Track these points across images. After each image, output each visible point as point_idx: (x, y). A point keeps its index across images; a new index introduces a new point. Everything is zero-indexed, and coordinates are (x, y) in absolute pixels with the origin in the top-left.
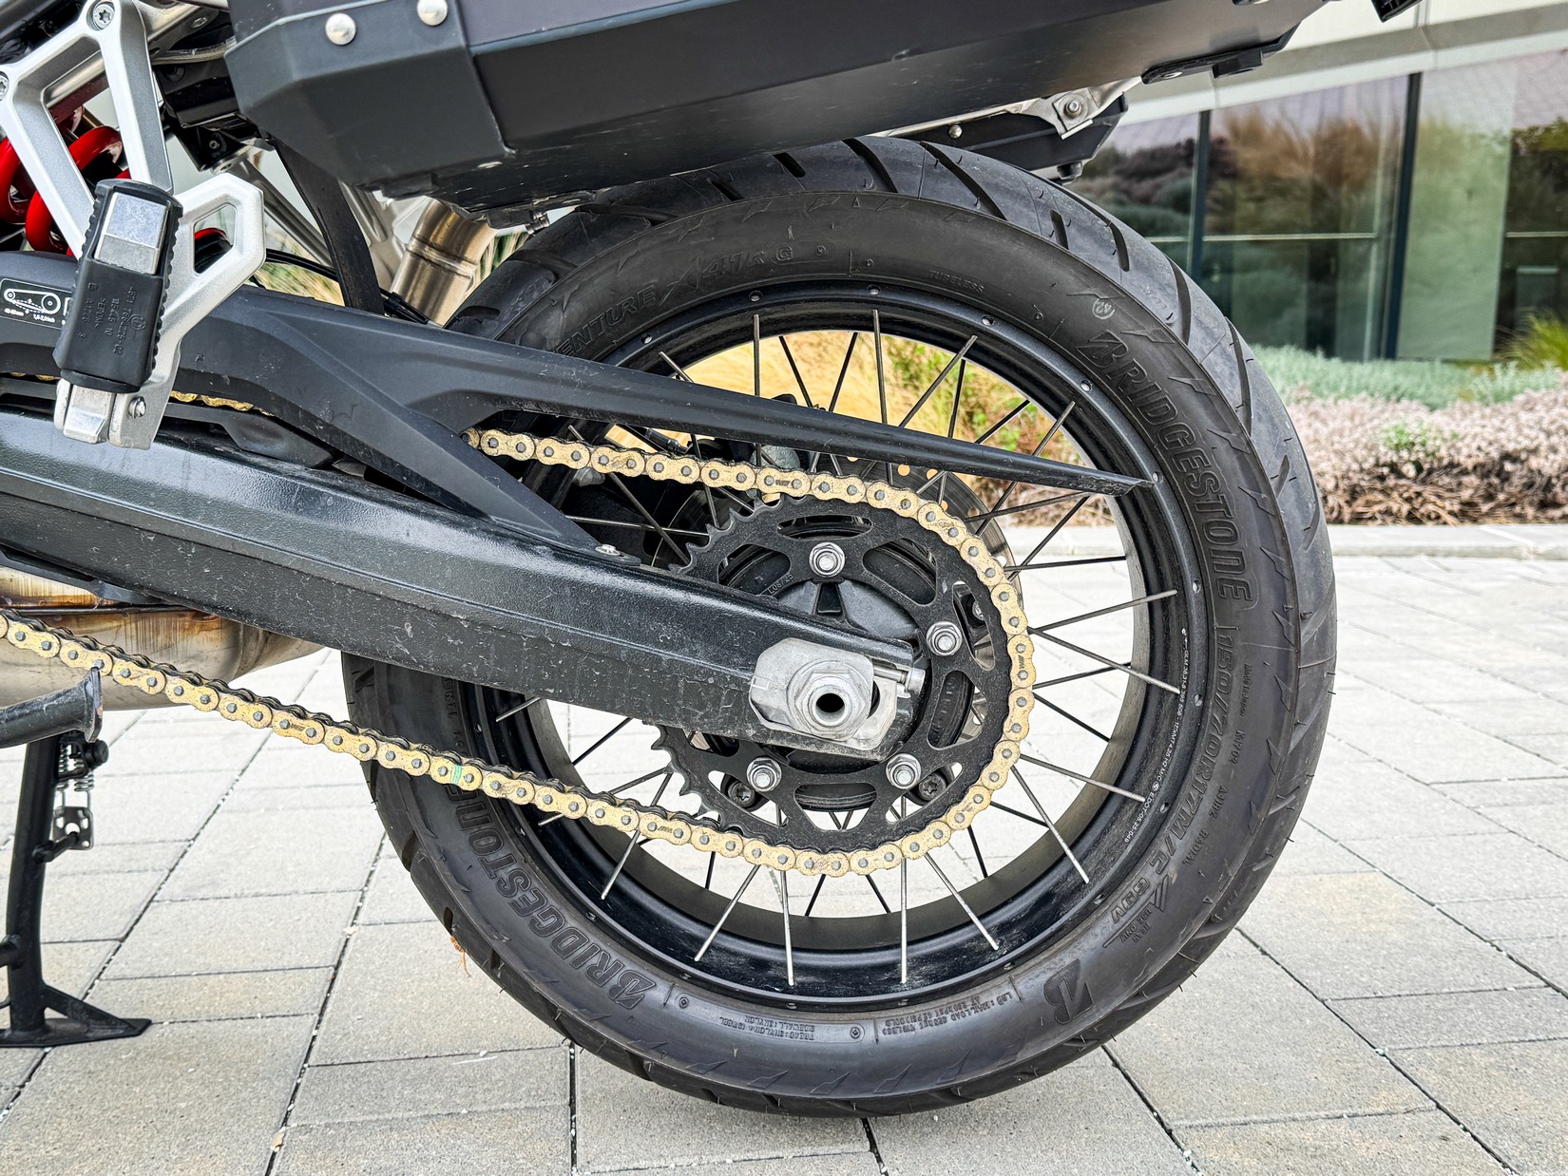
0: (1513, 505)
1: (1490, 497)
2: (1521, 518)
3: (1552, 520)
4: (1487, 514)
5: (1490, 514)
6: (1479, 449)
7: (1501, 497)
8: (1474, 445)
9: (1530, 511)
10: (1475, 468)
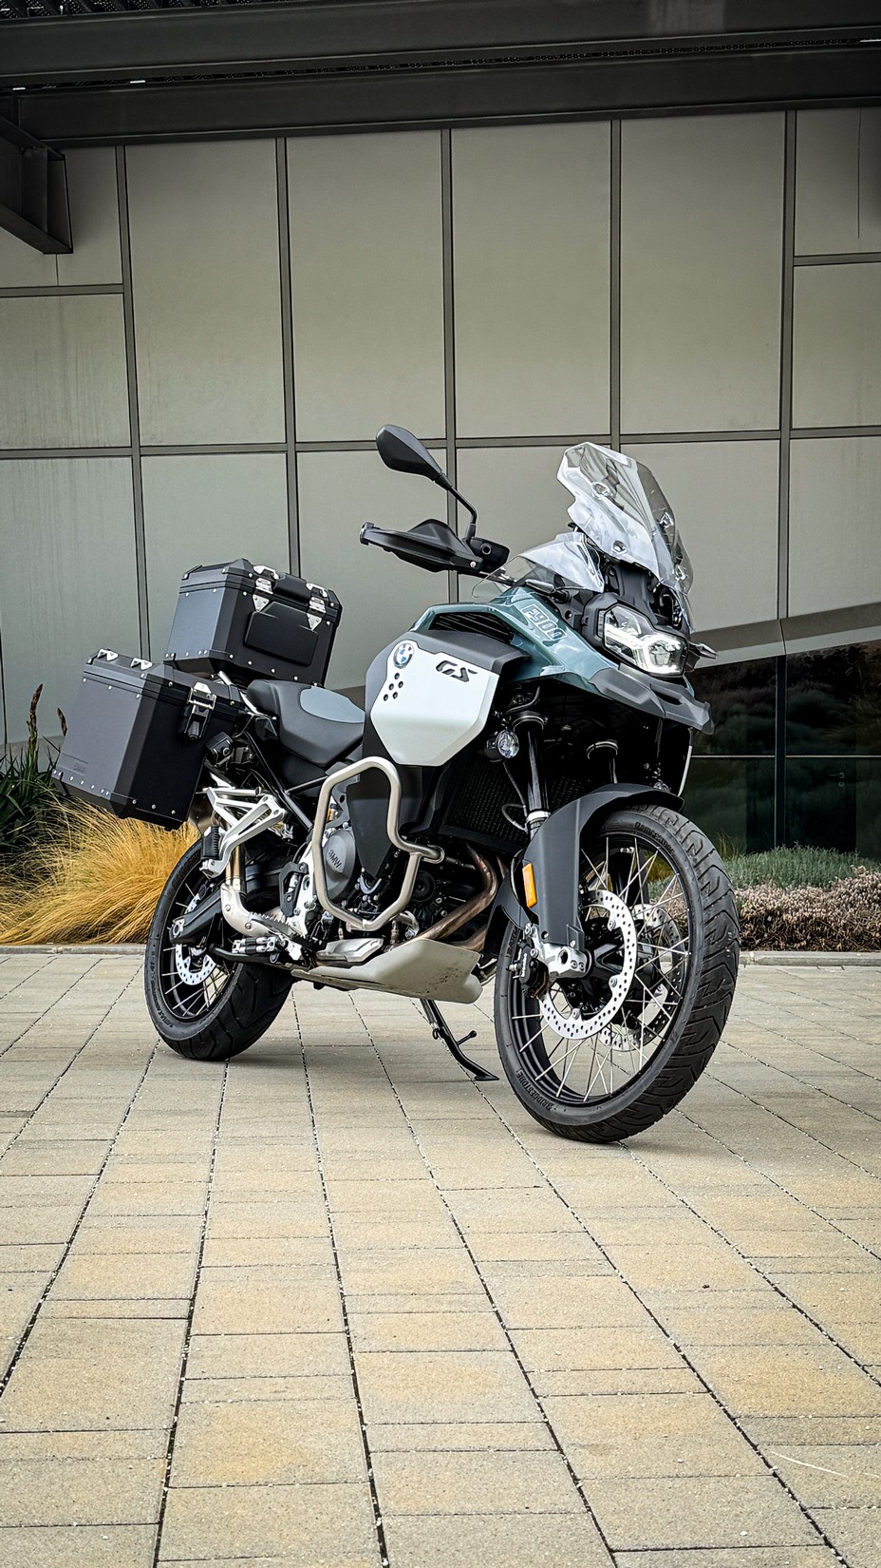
0: (774, 940)
1: (760, 936)
2: (778, 948)
3: (795, 949)
4: (758, 945)
5: (759, 945)
6: (753, 908)
7: (766, 935)
8: (751, 906)
9: (782, 944)
10: (751, 919)
